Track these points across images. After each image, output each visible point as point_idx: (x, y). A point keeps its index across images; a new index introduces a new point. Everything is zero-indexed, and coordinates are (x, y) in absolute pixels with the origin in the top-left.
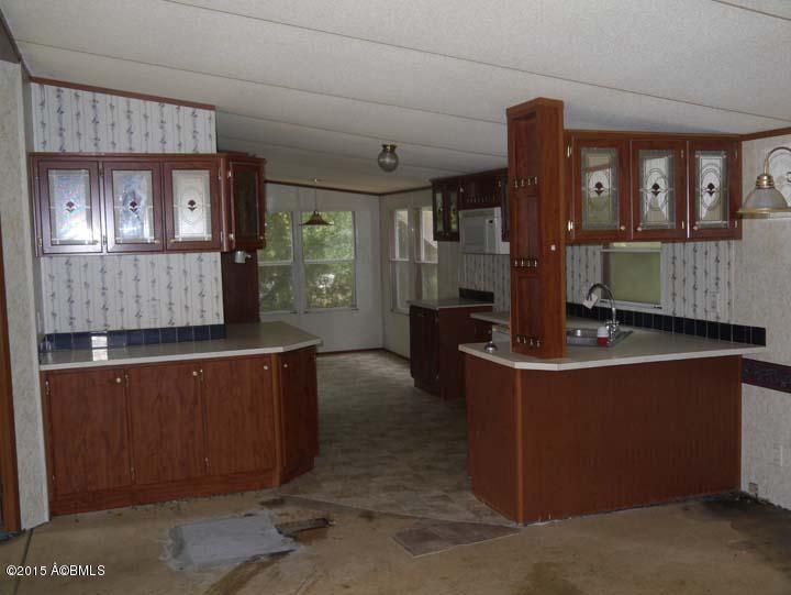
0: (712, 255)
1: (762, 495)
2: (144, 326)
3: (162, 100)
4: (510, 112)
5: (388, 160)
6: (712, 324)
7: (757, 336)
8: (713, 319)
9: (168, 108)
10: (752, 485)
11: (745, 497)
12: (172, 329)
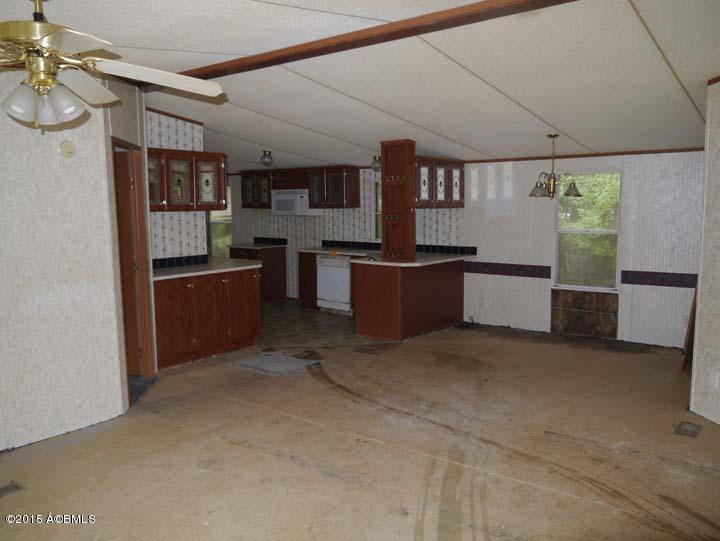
0: (448, 215)
1: (476, 321)
2: (168, 256)
3: (177, 117)
4: (382, 143)
5: (267, 160)
6: (447, 247)
7: (473, 251)
8: (448, 245)
9: (180, 122)
10: (471, 318)
11: (468, 323)
12: (181, 258)
